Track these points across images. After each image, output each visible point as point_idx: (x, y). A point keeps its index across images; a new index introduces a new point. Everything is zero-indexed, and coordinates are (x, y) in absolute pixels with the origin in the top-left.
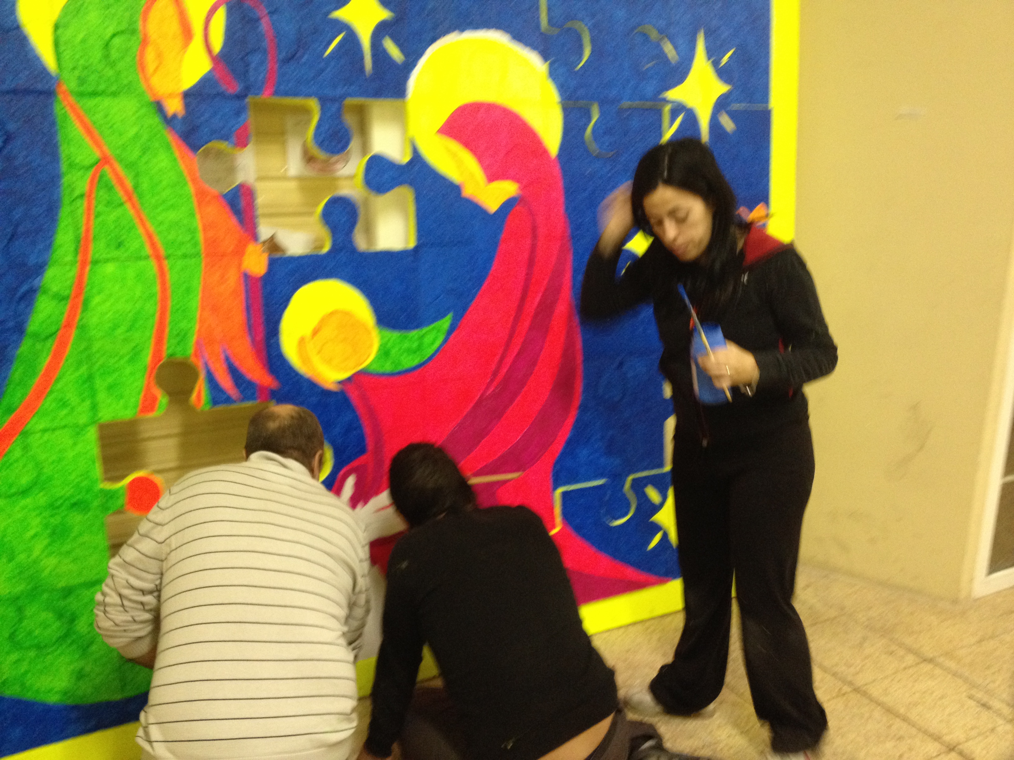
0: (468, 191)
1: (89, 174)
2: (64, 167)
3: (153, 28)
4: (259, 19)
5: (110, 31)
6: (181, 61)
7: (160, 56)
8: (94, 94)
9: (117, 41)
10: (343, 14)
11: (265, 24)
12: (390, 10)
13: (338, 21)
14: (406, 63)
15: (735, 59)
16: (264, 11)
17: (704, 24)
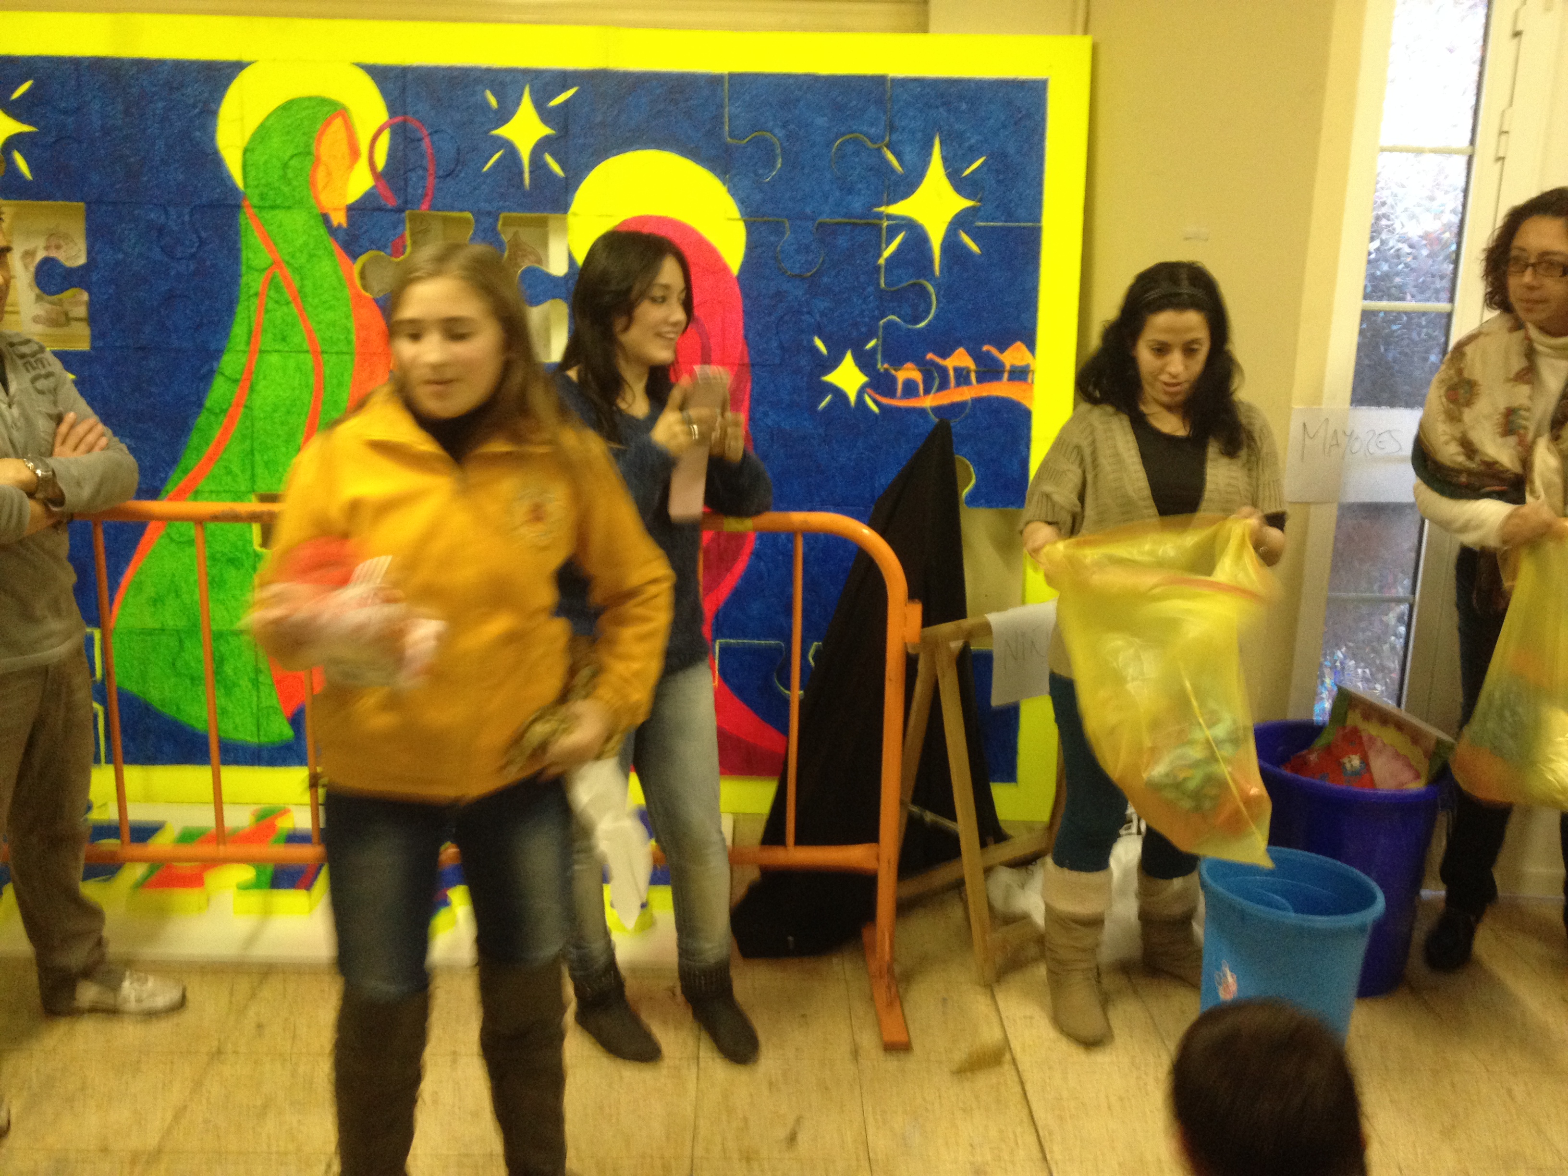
1: (263, 276)
2: (244, 269)
3: (324, 151)
4: (420, 140)
5: (289, 154)
6: (348, 179)
7: (329, 174)
8: (273, 207)
9: (293, 163)
10: (503, 131)
11: (425, 145)
12: (552, 128)
13: (498, 138)
14: (567, 178)
15: (985, 169)
16: (426, 132)
17: (940, 130)
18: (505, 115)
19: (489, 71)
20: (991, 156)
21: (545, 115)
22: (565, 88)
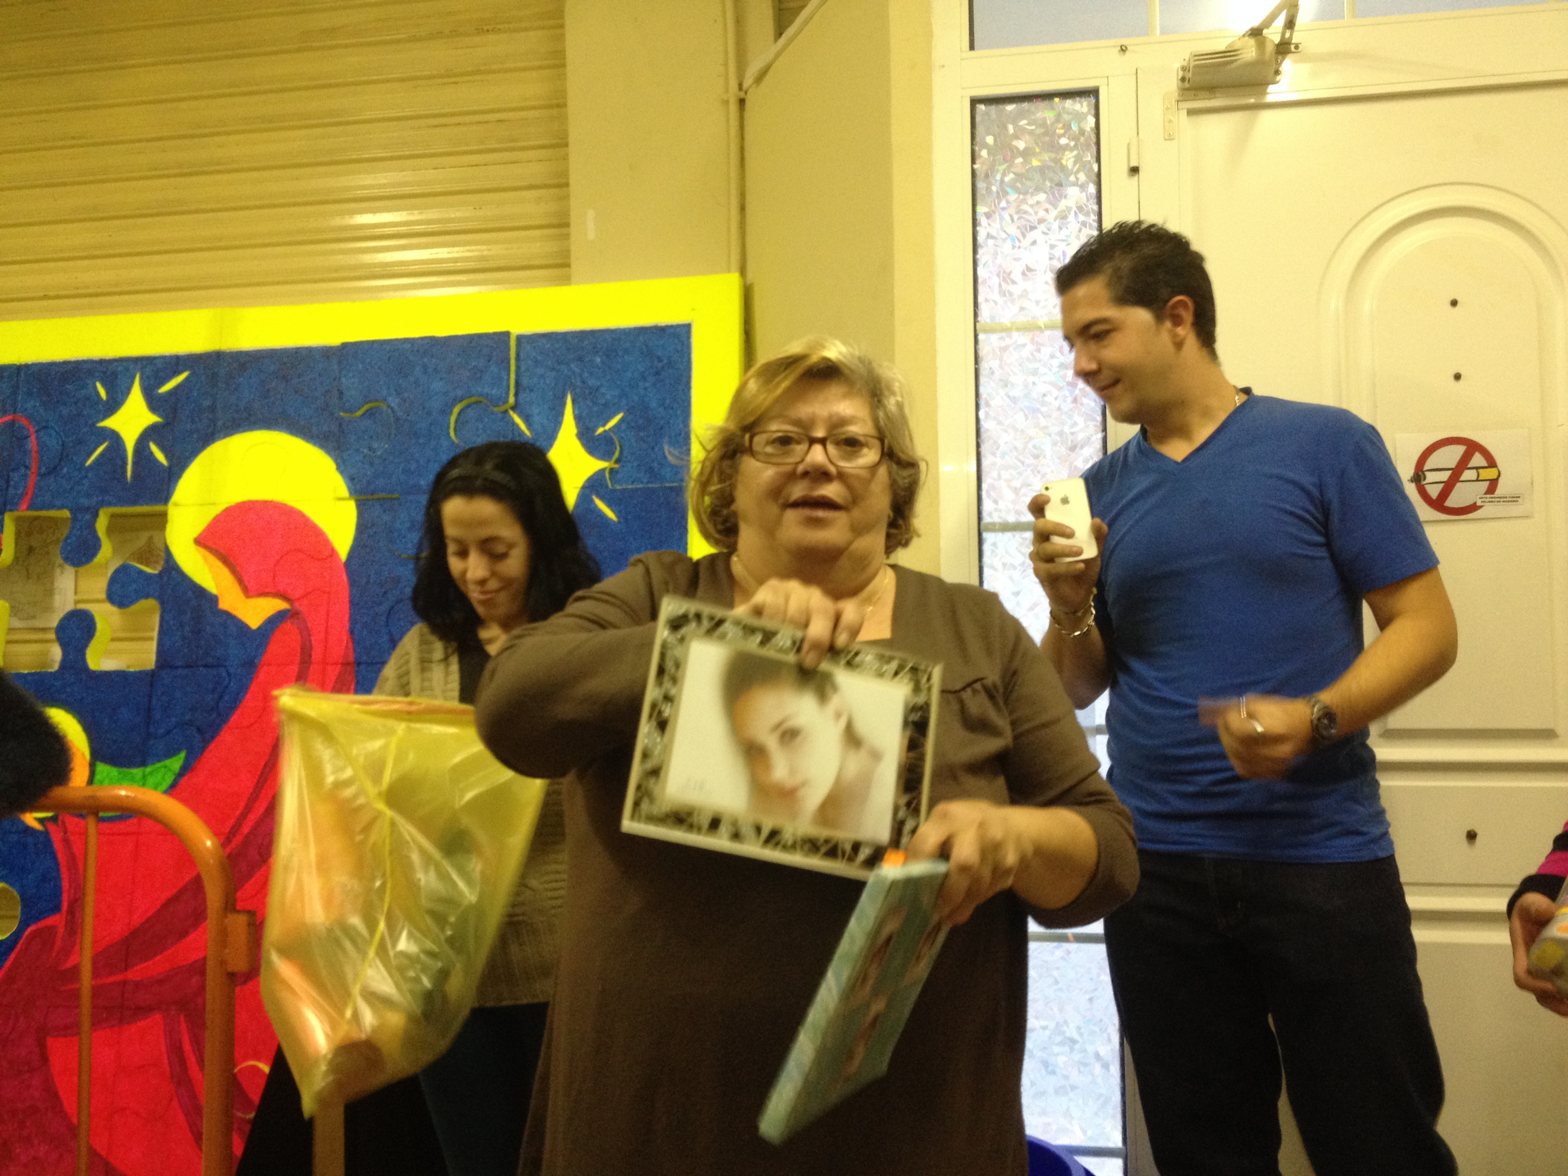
0: (224, 605)
4: (27, 437)
10: (110, 423)
11: (31, 444)
12: (159, 415)
13: (104, 429)
14: (170, 467)
15: (624, 426)
16: (32, 430)
17: (573, 388)
18: (113, 405)
19: (102, 362)
20: (629, 411)
21: (153, 402)
22: (176, 373)
